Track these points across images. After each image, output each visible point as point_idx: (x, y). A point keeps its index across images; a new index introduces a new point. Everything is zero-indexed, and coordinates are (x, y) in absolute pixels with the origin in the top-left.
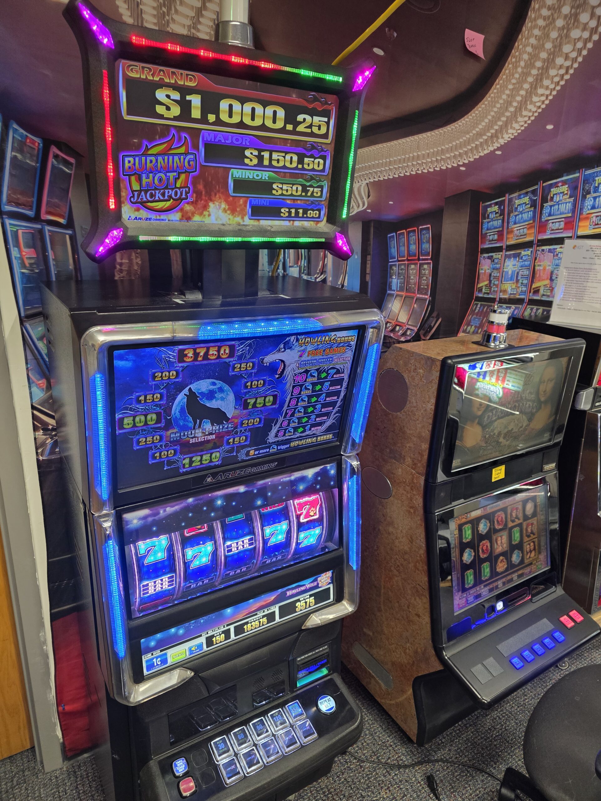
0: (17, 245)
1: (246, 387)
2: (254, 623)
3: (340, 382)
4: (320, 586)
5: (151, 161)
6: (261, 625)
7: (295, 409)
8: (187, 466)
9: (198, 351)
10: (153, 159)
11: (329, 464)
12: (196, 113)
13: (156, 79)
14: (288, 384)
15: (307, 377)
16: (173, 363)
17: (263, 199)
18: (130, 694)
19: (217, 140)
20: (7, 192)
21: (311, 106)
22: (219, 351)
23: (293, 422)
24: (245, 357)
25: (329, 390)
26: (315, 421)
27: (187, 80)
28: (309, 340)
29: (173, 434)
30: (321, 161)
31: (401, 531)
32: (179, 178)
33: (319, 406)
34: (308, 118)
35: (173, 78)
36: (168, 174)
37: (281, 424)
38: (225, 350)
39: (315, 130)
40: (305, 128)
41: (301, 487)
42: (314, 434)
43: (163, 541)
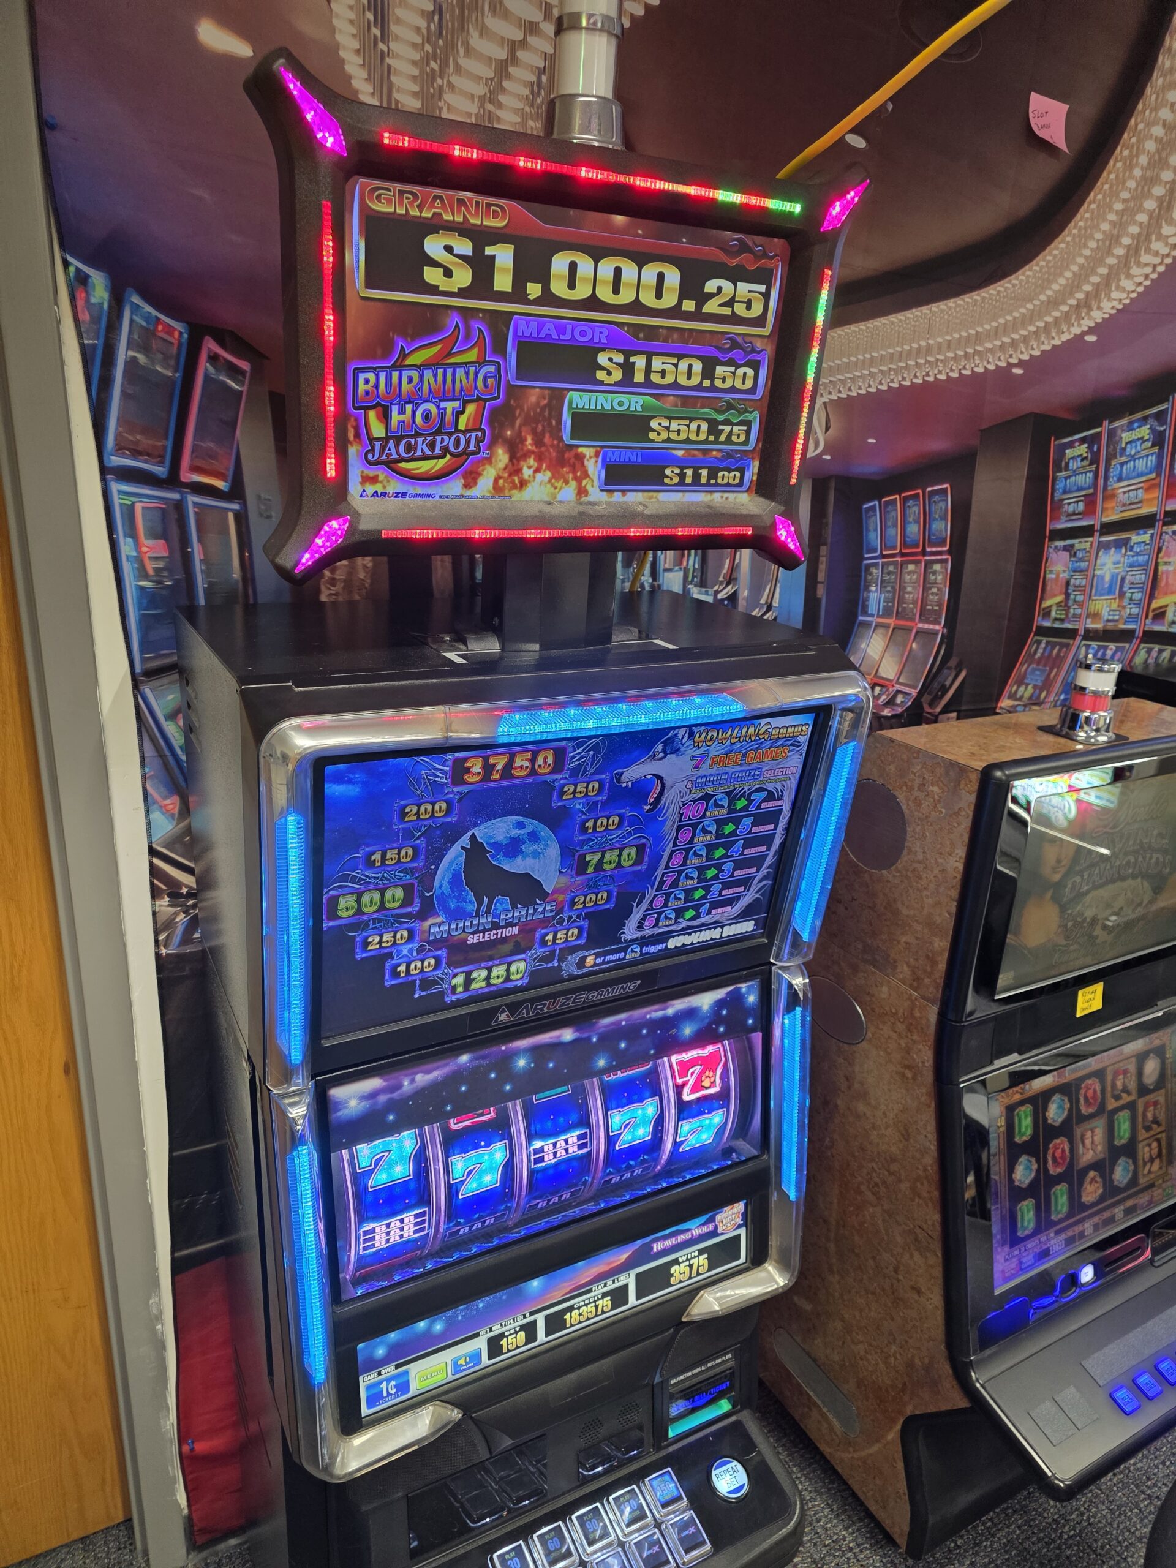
0: (132, 533)
1: (584, 830)
2: (584, 1308)
3: (773, 817)
4: (719, 1231)
5: (410, 380)
6: (599, 1312)
7: (680, 872)
8: (460, 989)
9: (492, 761)
10: (415, 374)
11: (745, 982)
12: (503, 282)
13: (427, 214)
14: (669, 823)
15: (706, 809)
16: (442, 786)
17: (628, 450)
18: (333, 1458)
19: (542, 335)
20: (117, 429)
21: (734, 262)
22: (533, 761)
23: (676, 898)
24: (586, 770)
25: (750, 832)
26: (720, 895)
27: (488, 215)
28: (715, 734)
29: (435, 926)
30: (750, 372)
31: (884, 1113)
32: (463, 412)
33: (728, 867)
34: (727, 286)
35: (459, 211)
36: (443, 405)
37: (651, 903)
38: (546, 758)
39: (740, 309)
40: (720, 305)
41: (688, 1031)
42: (716, 922)
43: (407, 1141)
